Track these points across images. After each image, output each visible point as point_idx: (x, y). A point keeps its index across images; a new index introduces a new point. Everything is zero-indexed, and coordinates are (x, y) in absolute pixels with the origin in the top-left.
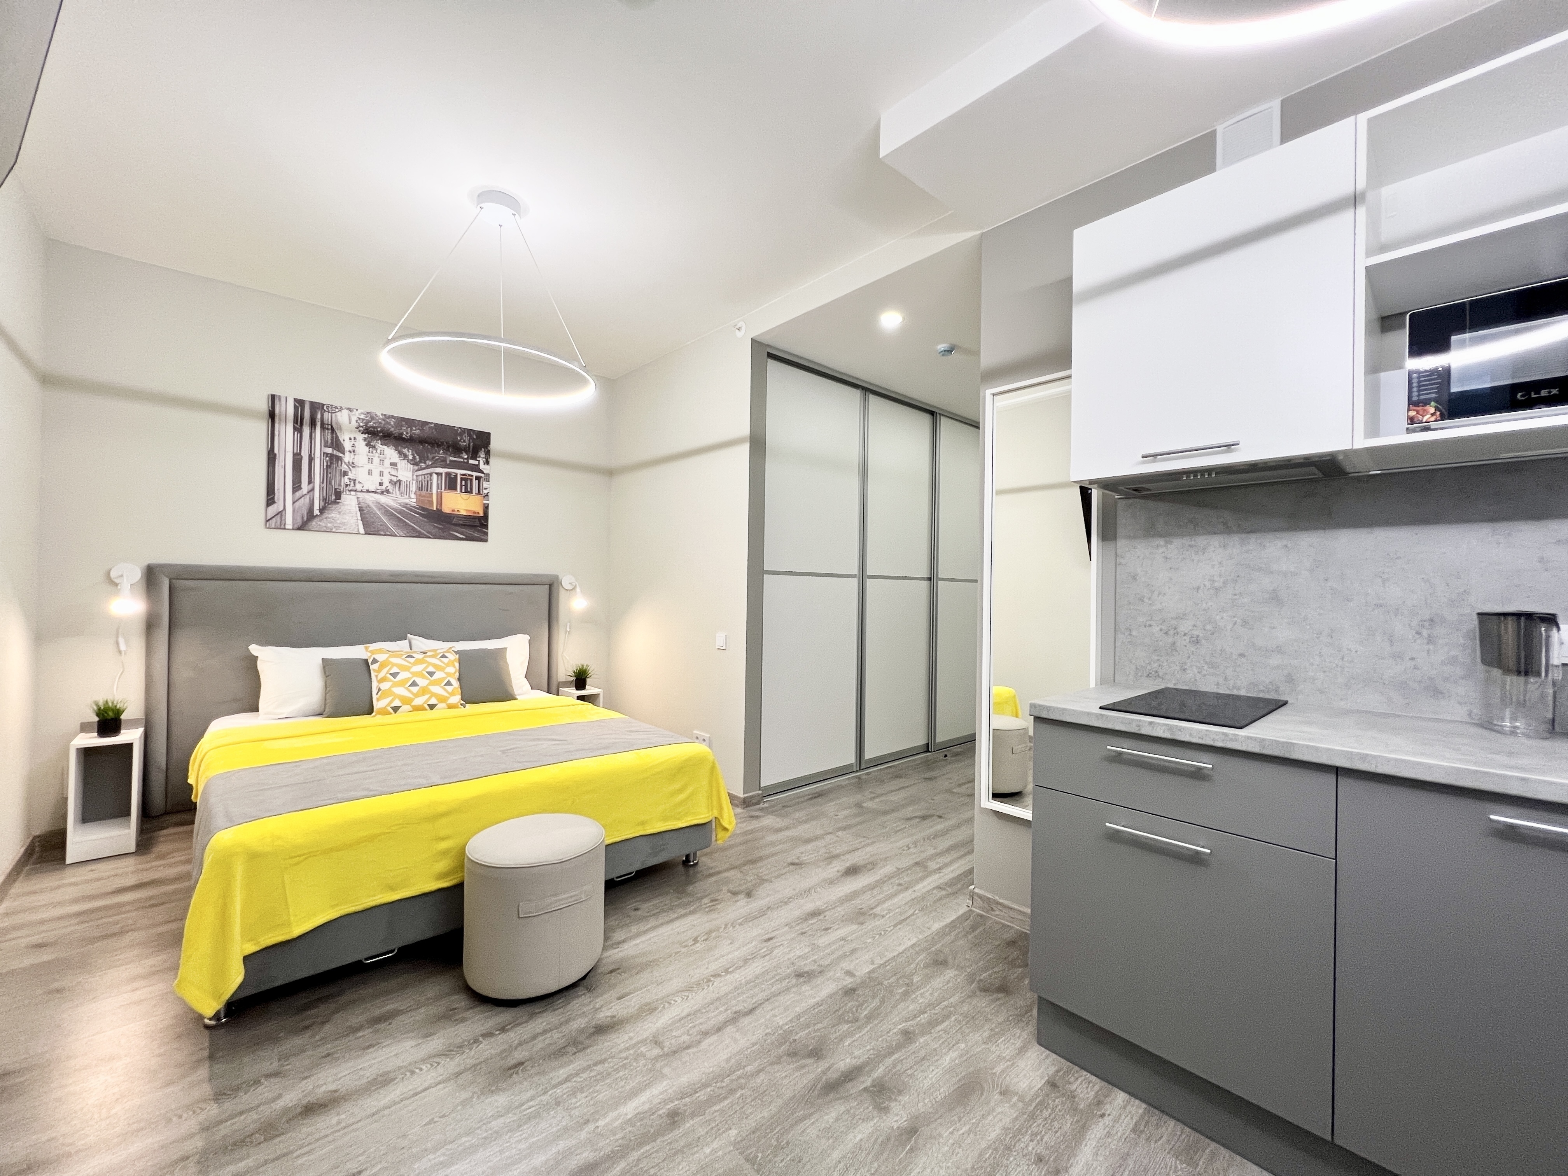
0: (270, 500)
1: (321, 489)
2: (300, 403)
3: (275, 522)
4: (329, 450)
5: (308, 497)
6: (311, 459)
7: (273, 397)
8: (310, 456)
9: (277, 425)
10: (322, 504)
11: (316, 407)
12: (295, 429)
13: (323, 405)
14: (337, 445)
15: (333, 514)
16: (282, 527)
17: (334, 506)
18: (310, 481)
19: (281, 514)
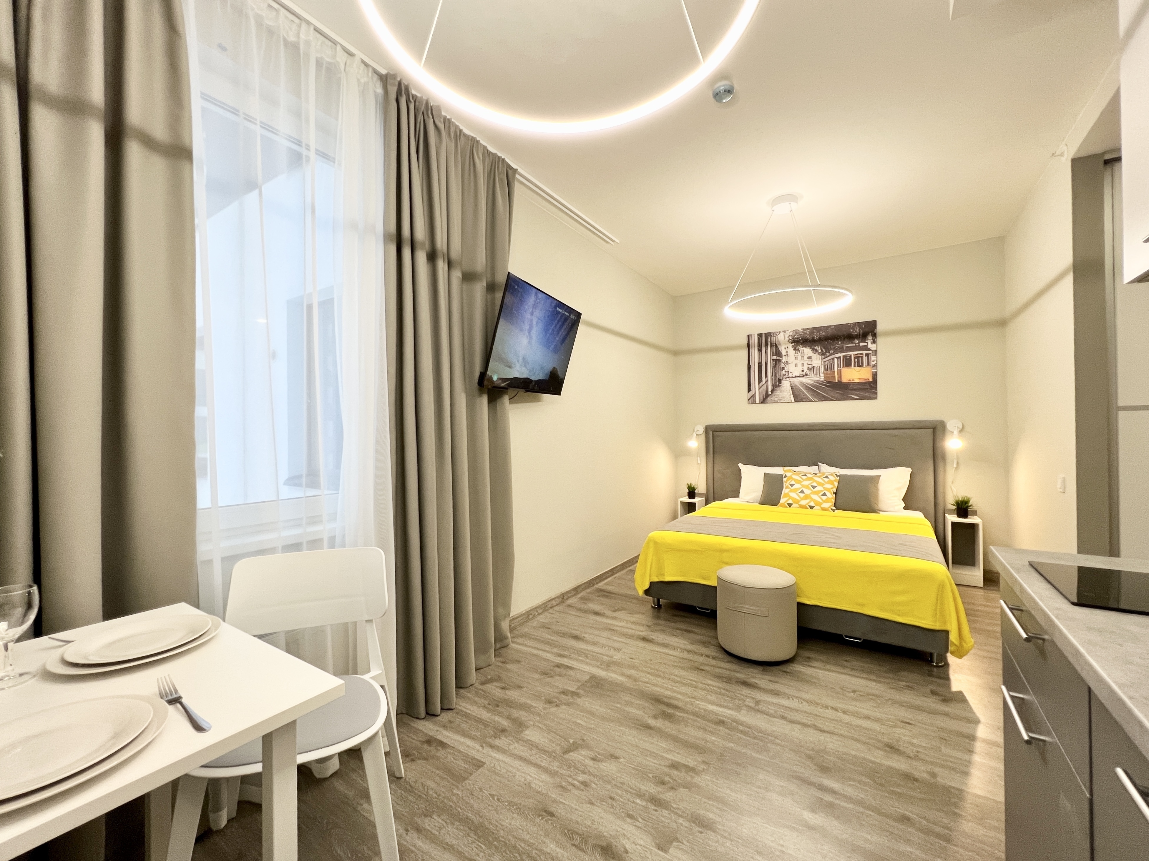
0: (749, 390)
1: (772, 379)
2: (760, 335)
3: (752, 400)
4: (775, 357)
5: (765, 385)
6: (766, 364)
7: (748, 336)
8: (766, 362)
9: (750, 350)
10: (772, 387)
11: (768, 335)
12: (759, 350)
13: (771, 333)
14: (778, 353)
15: (777, 393)
16: (754, 402)
17: (778, 388)
18: (766, 376)
19: (754, 396)
